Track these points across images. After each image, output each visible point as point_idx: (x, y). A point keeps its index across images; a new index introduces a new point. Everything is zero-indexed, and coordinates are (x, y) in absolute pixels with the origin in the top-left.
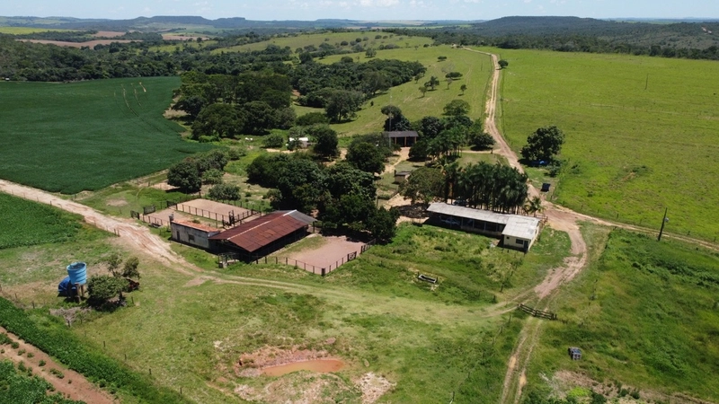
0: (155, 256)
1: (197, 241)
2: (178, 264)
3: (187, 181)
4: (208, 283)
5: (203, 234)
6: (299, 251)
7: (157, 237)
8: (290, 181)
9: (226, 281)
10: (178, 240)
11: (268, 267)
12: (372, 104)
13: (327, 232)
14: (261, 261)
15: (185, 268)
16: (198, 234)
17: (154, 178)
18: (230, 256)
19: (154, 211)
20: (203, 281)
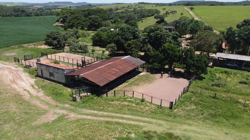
0: (18, 90)
1: (56, 77)
2: (37, 97)
3: (56, 42)
4: (61, 118)
5: (60, 71)
6: (138, 85)
7: (27, 74)
8: (122, 38)
9: (80, 116)
10: (42, 77)
11: (118, 100)
12: (142, 22)
13: (153, 71)
14: (111, 93)
15: (42, 101)
16: (56, 71)
17: (39, 44)
18: (83, 90)
19: (32, 59)
20: (56, 117)
